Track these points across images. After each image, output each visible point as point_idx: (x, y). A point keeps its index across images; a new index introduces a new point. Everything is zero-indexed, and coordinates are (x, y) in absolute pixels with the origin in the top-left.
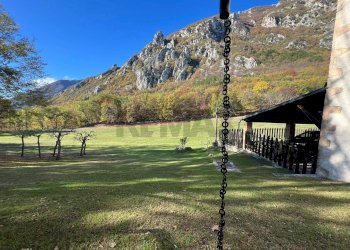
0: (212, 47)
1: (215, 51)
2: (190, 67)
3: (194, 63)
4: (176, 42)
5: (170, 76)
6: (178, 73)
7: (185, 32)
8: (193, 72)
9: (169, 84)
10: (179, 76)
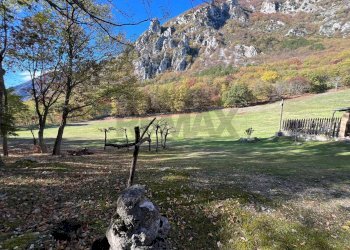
0: (211, 34)
1: (214, 39)
2: (189, 57)
3: (193, 52)
4: (173, 30)
5: (169, 66)
6: (177, 63)
7: (182, 19)
8: (192, 62)
9: (168, 75)
10: (178, 66)
